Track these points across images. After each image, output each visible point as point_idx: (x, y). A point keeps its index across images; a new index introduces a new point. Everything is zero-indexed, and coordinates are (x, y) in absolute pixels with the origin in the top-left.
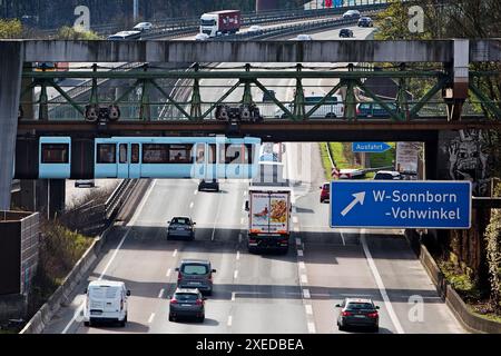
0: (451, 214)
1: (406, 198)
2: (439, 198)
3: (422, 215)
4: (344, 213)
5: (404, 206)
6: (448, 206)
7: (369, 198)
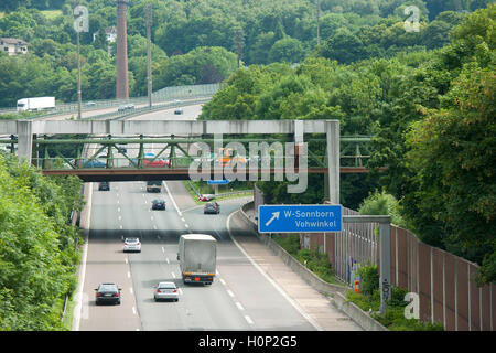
0: (331, 224)
1: (304, 215)
2: (323, 214)
3: (313, 225)
4: (267, 224)
5: (303, 220)
6: (329, 219)
7: (282, 215)
